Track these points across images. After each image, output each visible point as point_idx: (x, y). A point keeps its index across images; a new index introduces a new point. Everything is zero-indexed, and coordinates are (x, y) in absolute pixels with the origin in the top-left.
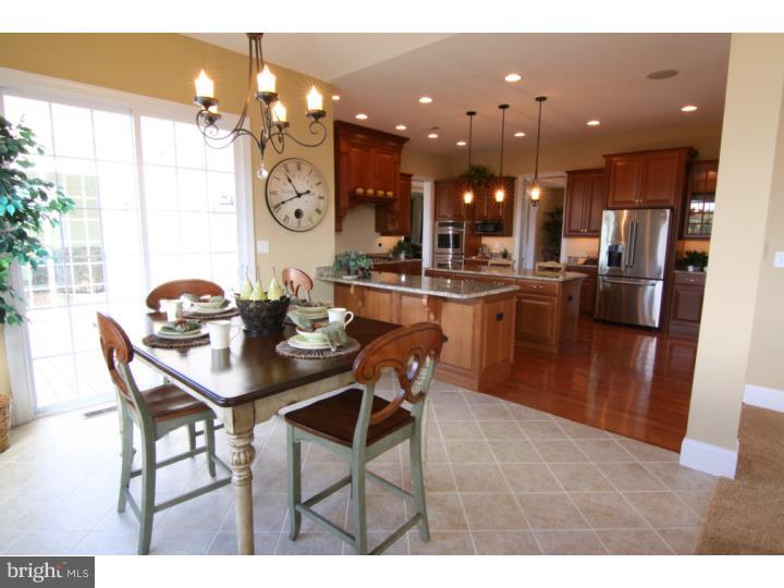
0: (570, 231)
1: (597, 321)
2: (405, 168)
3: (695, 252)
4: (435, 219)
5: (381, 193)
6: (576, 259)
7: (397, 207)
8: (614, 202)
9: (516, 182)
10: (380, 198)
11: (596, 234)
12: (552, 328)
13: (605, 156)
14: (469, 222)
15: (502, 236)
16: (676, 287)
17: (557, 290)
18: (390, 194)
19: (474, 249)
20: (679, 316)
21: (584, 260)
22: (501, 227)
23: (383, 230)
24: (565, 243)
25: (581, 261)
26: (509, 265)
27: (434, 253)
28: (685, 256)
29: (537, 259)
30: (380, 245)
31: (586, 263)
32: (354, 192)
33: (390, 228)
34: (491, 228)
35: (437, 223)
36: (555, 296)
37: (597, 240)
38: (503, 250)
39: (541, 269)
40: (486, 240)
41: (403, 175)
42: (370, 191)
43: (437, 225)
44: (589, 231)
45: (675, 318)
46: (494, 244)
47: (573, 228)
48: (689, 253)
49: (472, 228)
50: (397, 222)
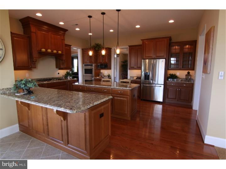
0: (131, 67)
1: (142, 100)
2: (67, 42)
3: (172, 74)
4: (83, 63)
5: (55, 51)
6: (133, 77)
7: (64, 58)
8: (146, 57)
9: (111, 50)
10: (55, 54)
11: (140, 68)
12: (127, 110)
13: (142, 40)
14: (96, 64)
15: (107, 69)
16: (167, 87)
17: (129, 93)
18: (60, 52)
19: (98, 74)
20: (169, 97)
21: (136, 78)
22: (107, 66)
23: (59, 67)
24: (129, 71)
25: (135, 78)
26: (109, 81)
27: (83, 76)
28: (169, 76)
29: (120, 79)
30: (59, 73)
31: (136, 79)
32: (41, 50)
33: (62, 67)
34: (104, 66)
35: (84, 65)
36: (128, 95)
37: (140, 70)
38: (108, 74)
39: (121, 82)
40: (102, 71)
41: (66, 45)
42: (49, 51)
43: (84, 66)
44: (137, 67)
45: (168, 98)
46: (105, 72)
47: (132, 66)
48: (170, 75)
49: (97, 67)
50: (65, 64)
